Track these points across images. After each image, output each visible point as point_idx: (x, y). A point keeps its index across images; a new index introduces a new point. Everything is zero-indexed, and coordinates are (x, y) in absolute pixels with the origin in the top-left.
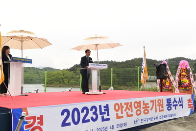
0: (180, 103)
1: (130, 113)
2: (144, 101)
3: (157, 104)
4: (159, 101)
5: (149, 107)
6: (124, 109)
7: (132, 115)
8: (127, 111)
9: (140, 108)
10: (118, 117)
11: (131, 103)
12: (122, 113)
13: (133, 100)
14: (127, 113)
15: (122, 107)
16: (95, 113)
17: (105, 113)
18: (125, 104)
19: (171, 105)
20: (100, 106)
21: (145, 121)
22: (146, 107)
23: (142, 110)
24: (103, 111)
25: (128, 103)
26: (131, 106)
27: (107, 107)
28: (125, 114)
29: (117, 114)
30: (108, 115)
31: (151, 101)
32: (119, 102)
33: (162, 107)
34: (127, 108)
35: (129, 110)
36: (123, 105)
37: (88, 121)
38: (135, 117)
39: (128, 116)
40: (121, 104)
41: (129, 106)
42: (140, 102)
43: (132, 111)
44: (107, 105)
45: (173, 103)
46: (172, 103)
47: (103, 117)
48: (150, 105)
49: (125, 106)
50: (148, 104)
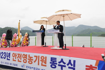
0: (70, 66)
1: (20, 60)
2: (29, 55)
3: (40, 59)
4: (43, 58)
5: (33, 60)
6: (17, 57)
7: (21, 61)
8: (18, 58)
9: (26, 59)
10: (14, 60)
11: (21, 54)
12: (16, 59)
13: (22, 53)
14: (18, 59)
15: (16, 56)
16: (5, 55)
17: (8, 56)
18: (18, 54)
19: (56, 64)
20: (7, 53)
21: (29, 68)
22: (30, 59)
23: (28, 61)
24: (8, 55)
25: (19, 54)
26: (21, 56)
27: (10, 54)
28: (17, 59)
29: (13, 58)
30: (10, 58)
31: (35, 56)
32: (15, 52)
33: (46, 63)
34: (18, 57)
35: (19, 58)
36: (17, 54)
37: (2, 58)
38: (22, 63)
39: (19, 61)
40: (16, 54)
41: (20, 56)
42: (27, 55)
43: (21, 59)
44: (10, 53)
45: (59, 62)
46: (57, 62)
47: (7, 58)
48: (34, 59)
49: (17, 56)
50: (32, 57)
